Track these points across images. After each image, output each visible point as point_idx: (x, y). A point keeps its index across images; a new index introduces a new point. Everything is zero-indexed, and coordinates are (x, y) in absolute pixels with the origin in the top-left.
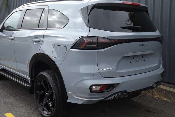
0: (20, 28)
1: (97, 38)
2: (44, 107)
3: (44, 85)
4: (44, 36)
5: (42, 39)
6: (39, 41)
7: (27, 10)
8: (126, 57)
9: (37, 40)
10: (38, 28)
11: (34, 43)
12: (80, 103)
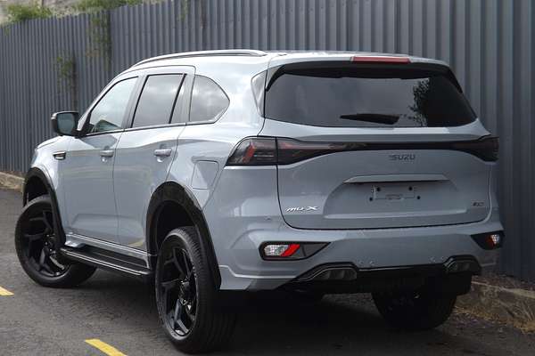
0: (131, 124)
1: (276, 139)
2: (178, 318)
3: (177, 263)
4: (178, 142)
5: (174, 148)
6: (167, 155)
7: (148, 76)
8: (352, 183)
9: (164, 151)
10: (170, 123)
11: (159, 161)
12: (243, 286)
